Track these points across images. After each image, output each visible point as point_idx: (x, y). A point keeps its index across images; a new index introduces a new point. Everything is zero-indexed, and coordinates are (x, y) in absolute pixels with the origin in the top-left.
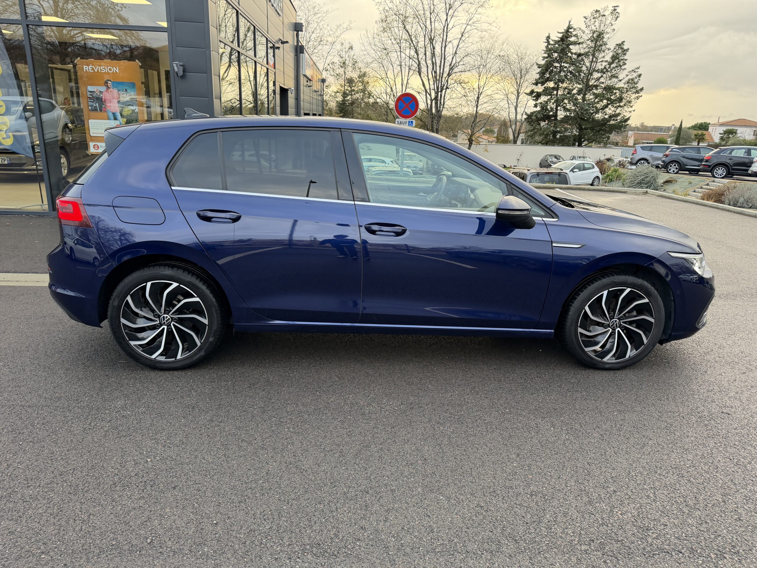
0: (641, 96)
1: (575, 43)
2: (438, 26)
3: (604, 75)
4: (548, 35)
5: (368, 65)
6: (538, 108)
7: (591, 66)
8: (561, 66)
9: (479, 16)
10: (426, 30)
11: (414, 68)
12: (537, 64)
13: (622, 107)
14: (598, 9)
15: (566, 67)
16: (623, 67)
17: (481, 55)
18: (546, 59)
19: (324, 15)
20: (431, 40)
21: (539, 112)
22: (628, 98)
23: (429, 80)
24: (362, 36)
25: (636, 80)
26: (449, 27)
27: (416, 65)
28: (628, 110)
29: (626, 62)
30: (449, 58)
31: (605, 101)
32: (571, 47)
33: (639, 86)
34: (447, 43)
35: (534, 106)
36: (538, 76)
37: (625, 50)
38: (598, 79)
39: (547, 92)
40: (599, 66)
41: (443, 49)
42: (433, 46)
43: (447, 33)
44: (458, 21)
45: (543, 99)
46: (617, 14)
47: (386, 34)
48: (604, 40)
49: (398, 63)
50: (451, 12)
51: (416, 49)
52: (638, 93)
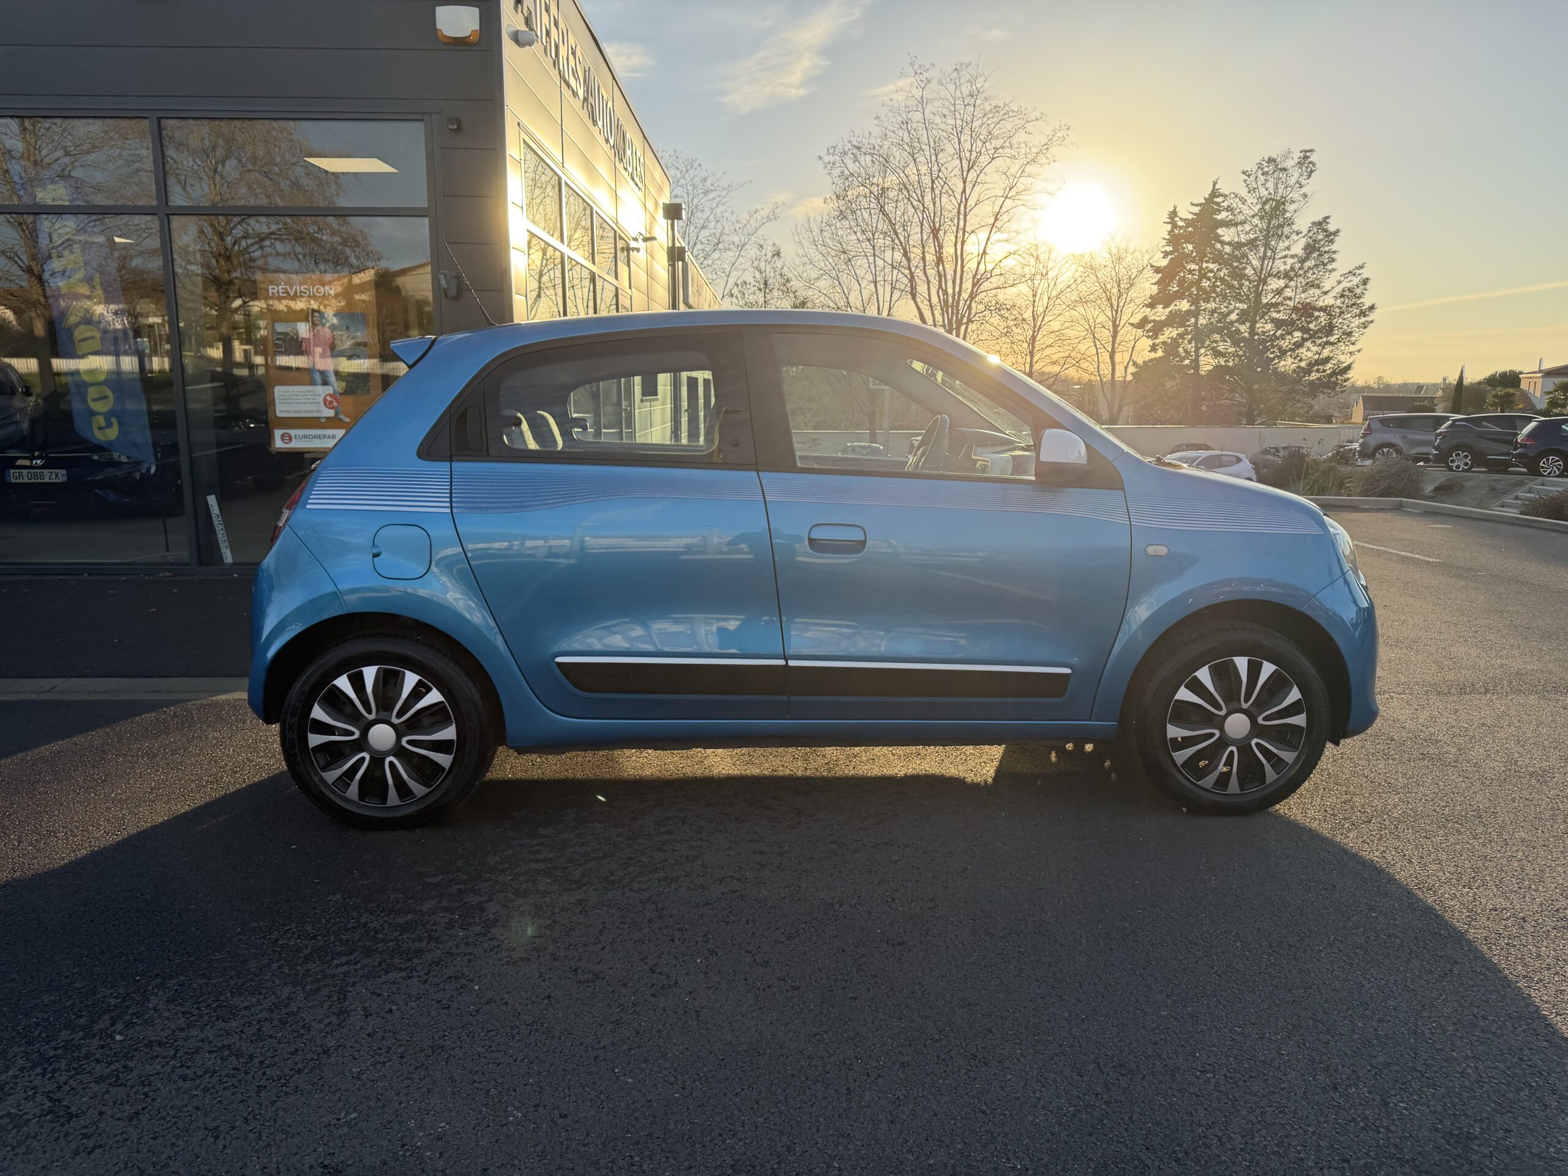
0: (1372, 322)
1: (1227, 224)
2: (949, 204)
3: (1292, 284)
4: (1171, 210)
5: (810, 283)
6: (1160, 353)
7: (1262, 265)
8: (1201, 269)
9: (1029, 180)
10: (924, 211)
11: (902, 287)
12: (1152, 266)
13: (1332, 344)
14: (1271, 157)
15: (1211, 271)
16: (1329, 267)
17: (1035, 254)
18: (1170, 257)
19: (724, 193)
20: (935, 232)
21: (1160, 360)
22: (1345, 327)
23: (931, 307)
24: (799, 228)
25: (1358, 291)
26: (969, 204)
27: (905, 280)
28: (1347, 348)
29: (1334, 256)
31: (1298, 334)
32: (1220, 231)
33: (1367, 301)
34: (967, 235)
35: (1149, 349)
36: (1155, 290)
37: (1331, 234)
38: (1279, 292)
39: (1176, 320)
40: (1280, 266)
41: (959, 244)
42: (939, 242)
43: (965, 216)
44: (987, 191)
45: (1170, 333)
46: (1311, 165)
47: (845, 223)
48: (1288, 215)
49: (871, 278)
50: (972, 175)
51: (904, 249)
52: (1365, 316)
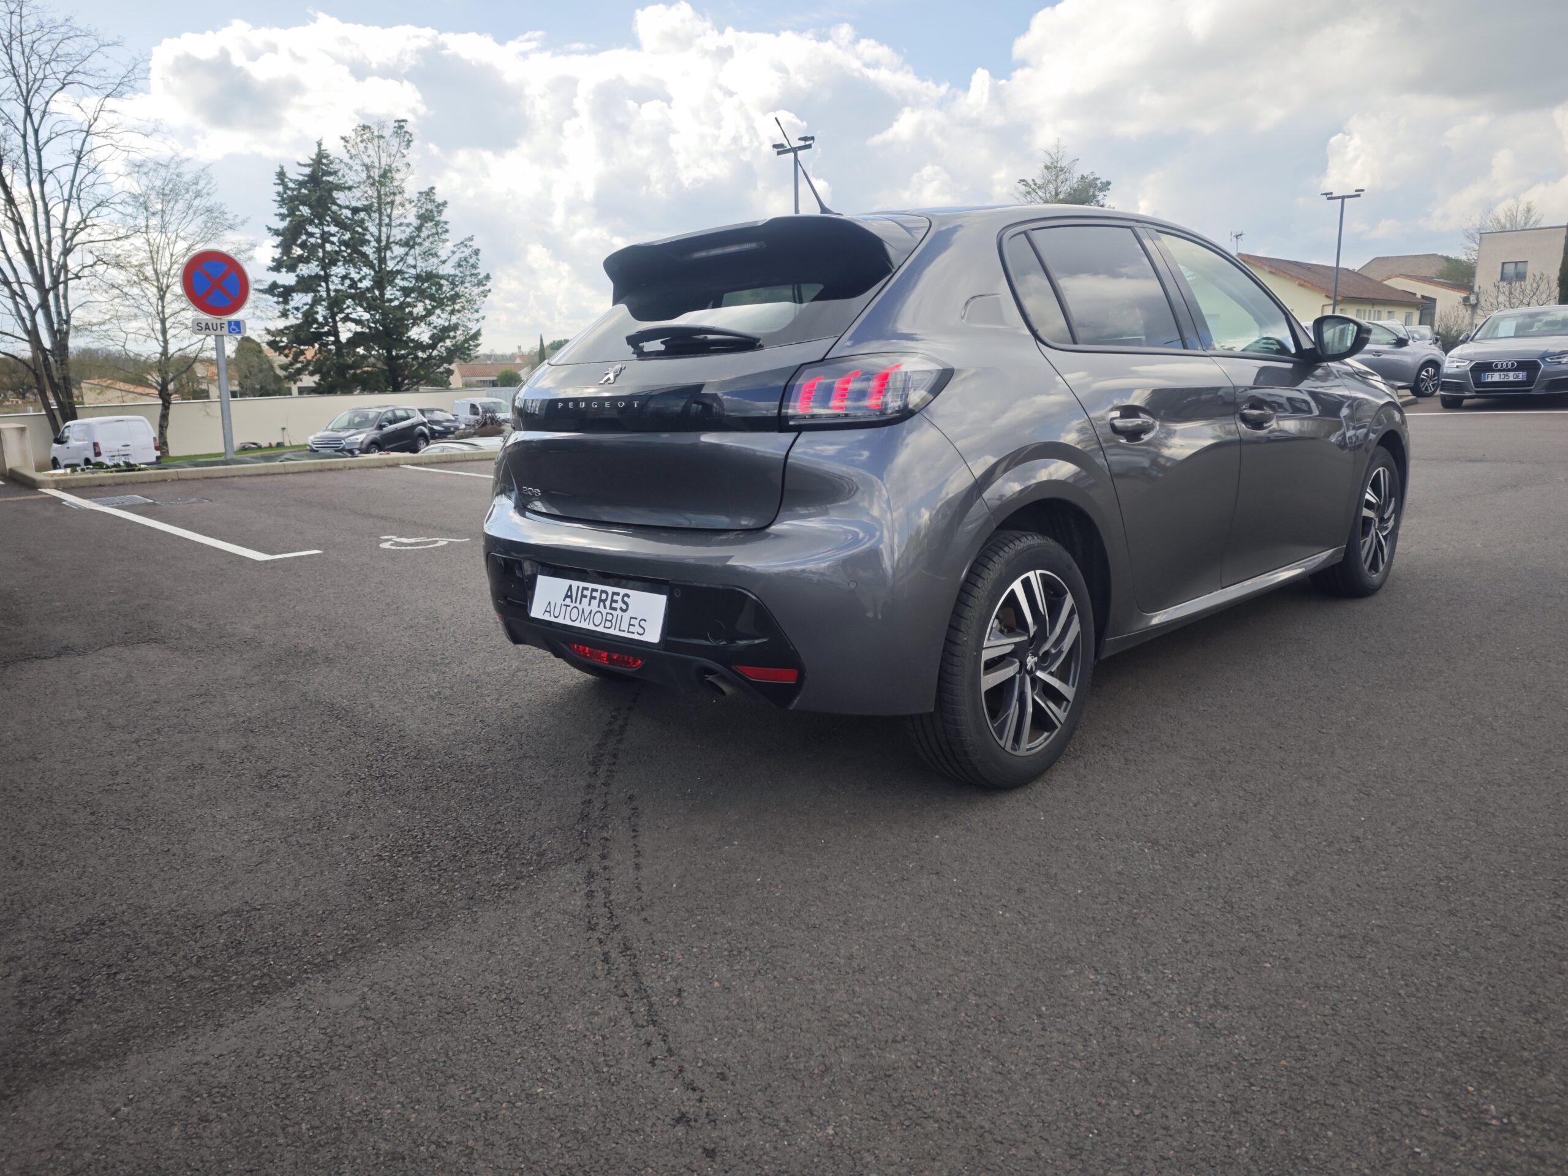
0: (490, 291)
1: (340, 188)
3: (412, 252)
4: (278, 170)
6: (293, 320)
7: (380, 231)
8: (323, 233)
12: (269, 229)
13: (459, 311)
14: (367, 124)
16: (444, 237)
18: (288, 219)
21: (298, 327)
22: (468, 295)
25: (472, 261)
28: (469, 316)
29: (446, 227)
30: (57, 212)
31: (427, 302)
32: (335, 194)
33: (482, 272)
35: (280, 315)
36: (277, 253)
37: (438, 206)
38: (401, 259)
39: (306, 284)
40: (398, 234)
45: (301, 300)
46: (407, 136)
48: (396, 183)
52: (484, 285)
